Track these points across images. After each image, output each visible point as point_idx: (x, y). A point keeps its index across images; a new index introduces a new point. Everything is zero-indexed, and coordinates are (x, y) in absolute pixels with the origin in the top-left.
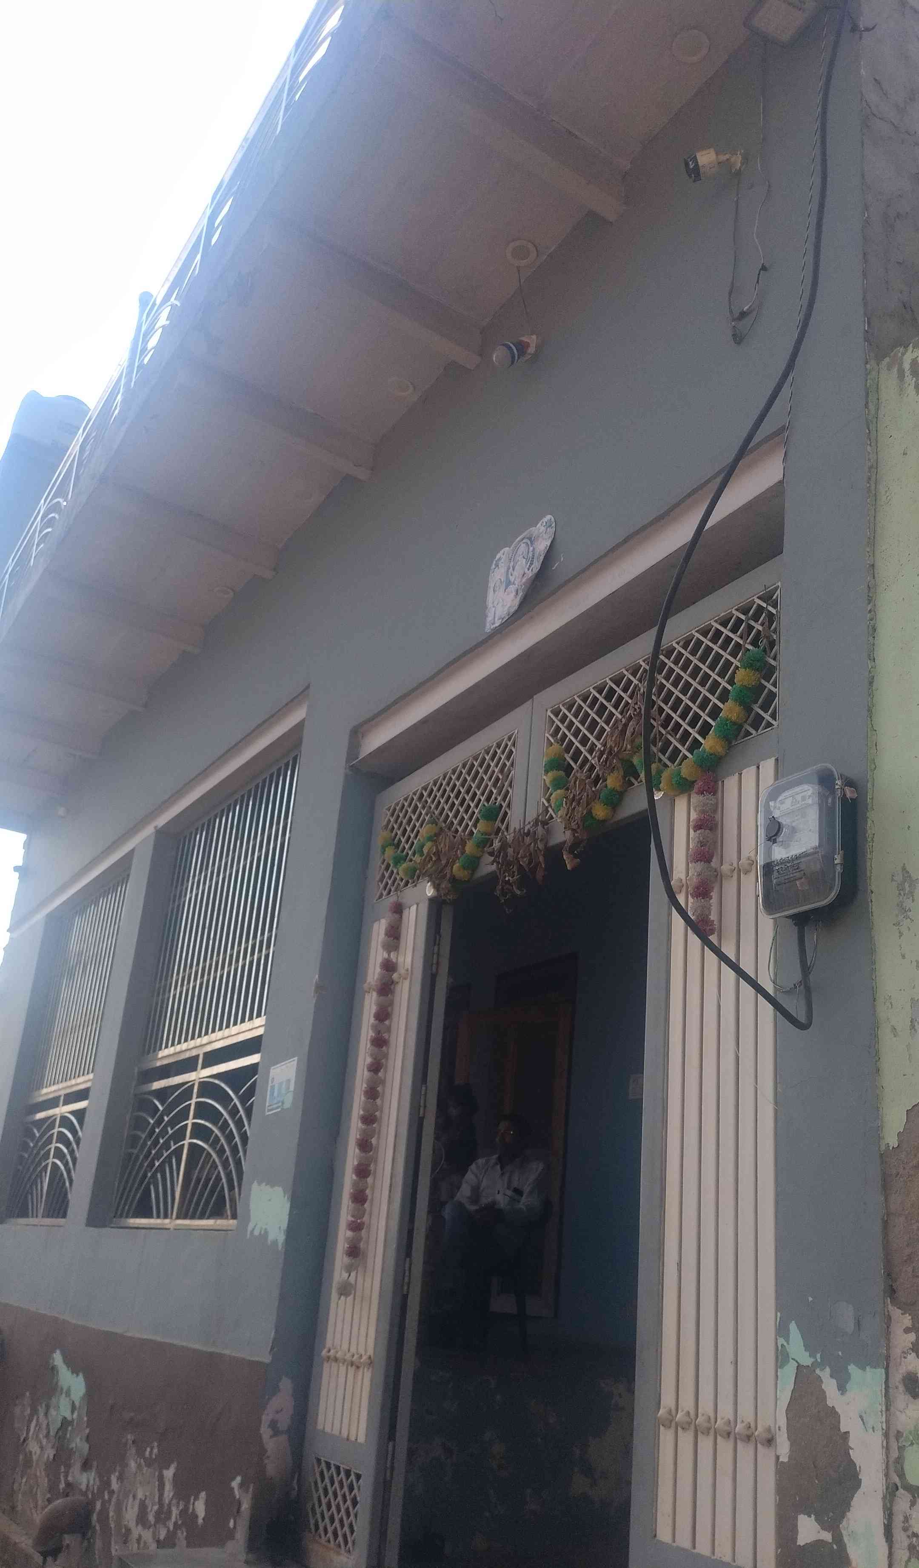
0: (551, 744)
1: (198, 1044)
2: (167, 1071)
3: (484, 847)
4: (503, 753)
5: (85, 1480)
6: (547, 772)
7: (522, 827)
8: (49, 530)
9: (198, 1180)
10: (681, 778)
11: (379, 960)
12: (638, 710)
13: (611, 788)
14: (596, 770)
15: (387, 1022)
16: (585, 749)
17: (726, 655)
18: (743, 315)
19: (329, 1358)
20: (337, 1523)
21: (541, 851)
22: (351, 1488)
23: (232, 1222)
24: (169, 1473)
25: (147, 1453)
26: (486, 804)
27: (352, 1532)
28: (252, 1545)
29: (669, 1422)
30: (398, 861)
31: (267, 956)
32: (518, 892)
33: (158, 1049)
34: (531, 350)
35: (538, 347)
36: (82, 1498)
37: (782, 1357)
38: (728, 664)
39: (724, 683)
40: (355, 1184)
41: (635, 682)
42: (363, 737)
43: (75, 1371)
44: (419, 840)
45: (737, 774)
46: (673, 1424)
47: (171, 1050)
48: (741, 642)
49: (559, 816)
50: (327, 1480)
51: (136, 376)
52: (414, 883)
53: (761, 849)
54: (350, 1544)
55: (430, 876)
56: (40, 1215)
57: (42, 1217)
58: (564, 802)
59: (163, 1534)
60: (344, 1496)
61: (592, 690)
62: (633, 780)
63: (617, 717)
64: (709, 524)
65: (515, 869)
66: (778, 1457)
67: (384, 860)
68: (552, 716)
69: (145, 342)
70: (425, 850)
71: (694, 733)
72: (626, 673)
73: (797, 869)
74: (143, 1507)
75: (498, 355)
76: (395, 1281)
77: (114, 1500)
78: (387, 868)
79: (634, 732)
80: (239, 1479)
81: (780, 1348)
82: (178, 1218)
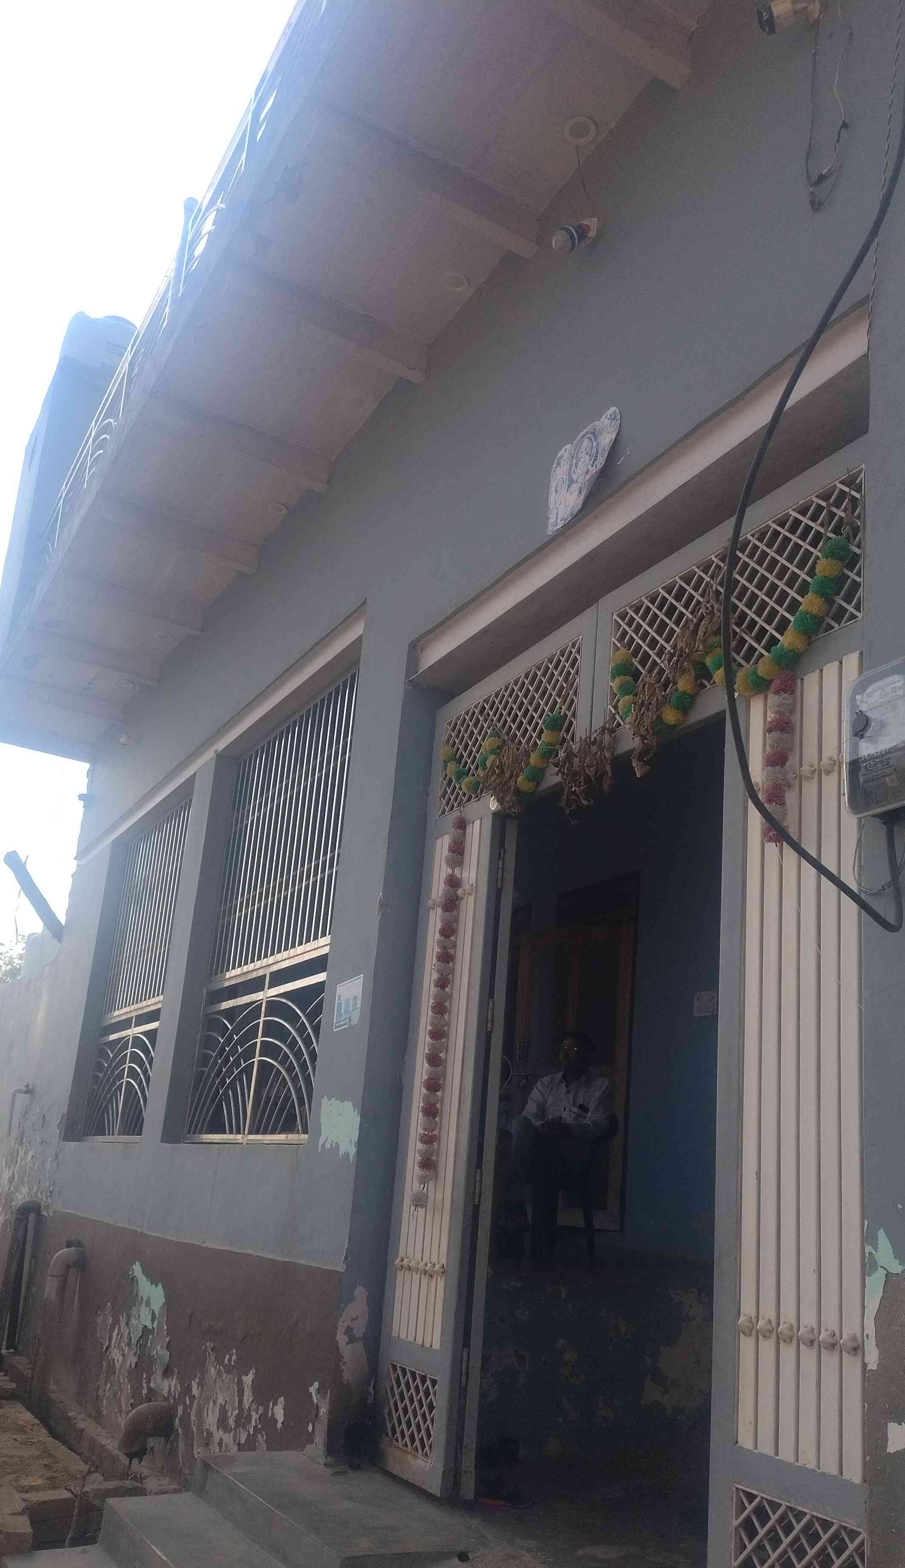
0: (618, 649)
1: (264, 965)
2: (234, 991)
3: (549, 758)
4: (567, 661)
5: (167, 1386)
6: (613, 678)
7: (588, 736)
8: (101, 451)
9: (268, 1099)
10: (758, 677)
11: (444, 876)
12: (710, 609)
13: (683, 690)
14: (666, 673)
15: (452, 938)
16: (654, 653)
17: (806, 546)
18: (822, 178)
19: (402, 1266)
20: (413, 1428)
21: (607, 760)
22: (427, 1393)
23: (304, 1137)
24: (248, 1379)
25: (226, 1361)
26: (550, 713)
27: (429, 1436)
28: (330, 1449)
29: (751, 1330)
30: (460, 776)
31: (330, 876)
32: (585, 803)
33: (225, 971)
34: (592, 234)
35: (600, 232)
36: (164, 1403)
37: (868, 1266)
38: (808, 554)
39: (803, 575)
40: (426, 1098)
41: (707, 579)
42: (422, 651)
43: (154, 1281)
44: (482, 753)
45: (818, 670)
46: (754, 1333)
47: (238, 971)
48: (822, 530)
49: (627, 723)
50: (403, 1386)
51: (183, 286)
52: (477, 797)
53: (845, 747)
54: (427, 1448)
55: (494, 789)
56: (116, 1131)
57: (118, 1135)
58: (632, 708)
59: (243, 1438)
60: (420, 1401)
61: (661, 590)
62: (705, 682)
63: (687, 617)
64: (790, 403)
65: (582, 779)
66: (864, 1365)
67: (446, 775)
68: (619, 620)
69: (192, 249)
70: (488, 764)
71: (771, 630)
72: (697, 570)
73: (887, 764)
74: (223, 1412)
75: (557, 240)
76: (467, 1193)
77: (195, 1405)
78: (449, 785)
79: (707, 631)
80: (316, 1384)
81: (867, 1255)
82: (250, 1133)
